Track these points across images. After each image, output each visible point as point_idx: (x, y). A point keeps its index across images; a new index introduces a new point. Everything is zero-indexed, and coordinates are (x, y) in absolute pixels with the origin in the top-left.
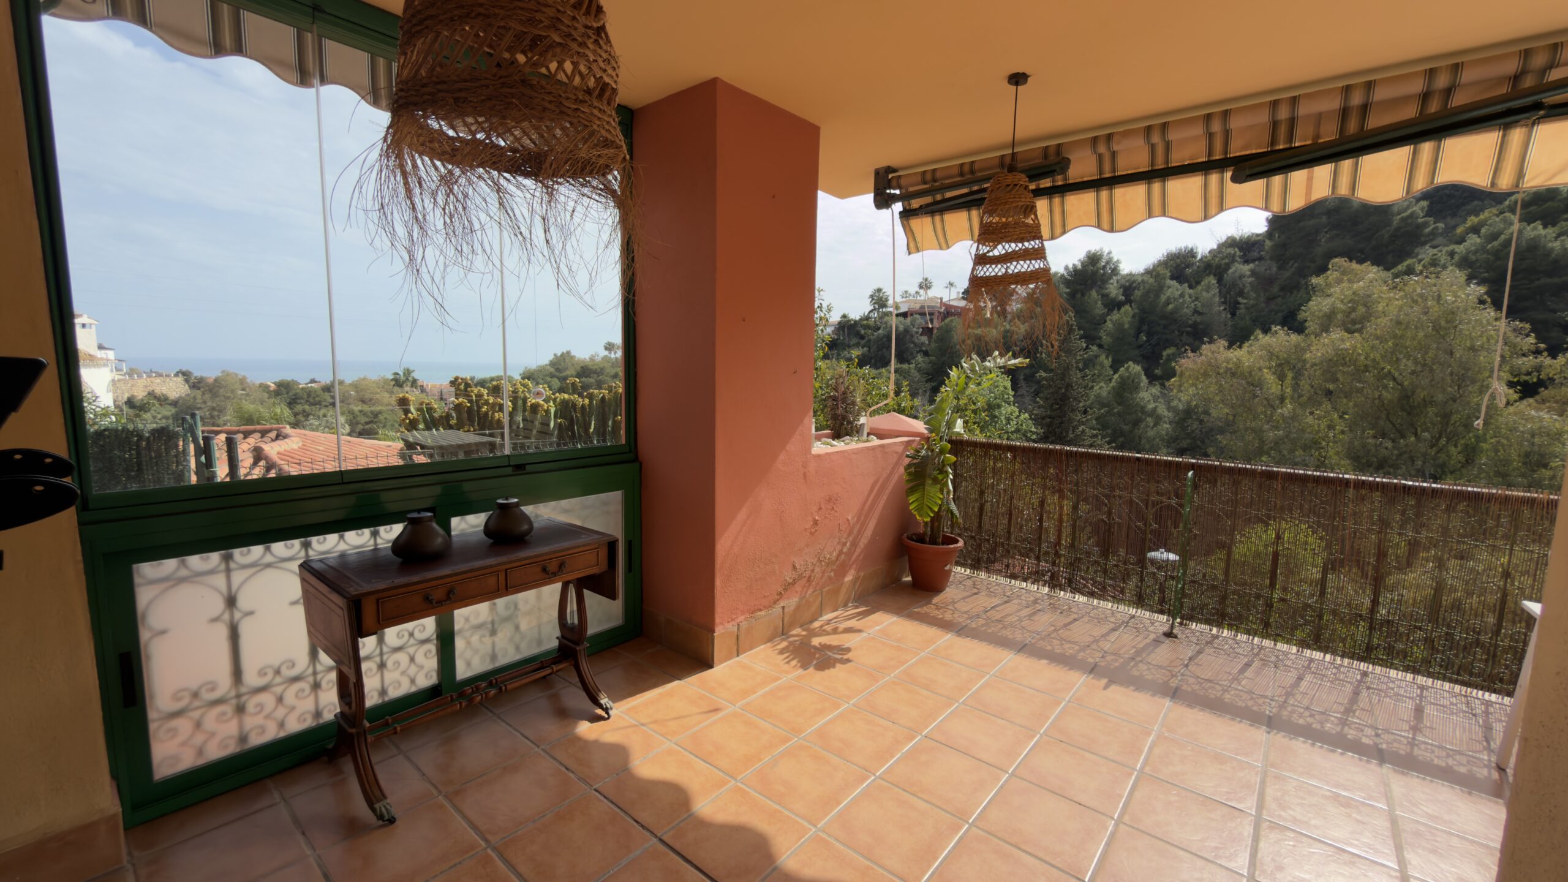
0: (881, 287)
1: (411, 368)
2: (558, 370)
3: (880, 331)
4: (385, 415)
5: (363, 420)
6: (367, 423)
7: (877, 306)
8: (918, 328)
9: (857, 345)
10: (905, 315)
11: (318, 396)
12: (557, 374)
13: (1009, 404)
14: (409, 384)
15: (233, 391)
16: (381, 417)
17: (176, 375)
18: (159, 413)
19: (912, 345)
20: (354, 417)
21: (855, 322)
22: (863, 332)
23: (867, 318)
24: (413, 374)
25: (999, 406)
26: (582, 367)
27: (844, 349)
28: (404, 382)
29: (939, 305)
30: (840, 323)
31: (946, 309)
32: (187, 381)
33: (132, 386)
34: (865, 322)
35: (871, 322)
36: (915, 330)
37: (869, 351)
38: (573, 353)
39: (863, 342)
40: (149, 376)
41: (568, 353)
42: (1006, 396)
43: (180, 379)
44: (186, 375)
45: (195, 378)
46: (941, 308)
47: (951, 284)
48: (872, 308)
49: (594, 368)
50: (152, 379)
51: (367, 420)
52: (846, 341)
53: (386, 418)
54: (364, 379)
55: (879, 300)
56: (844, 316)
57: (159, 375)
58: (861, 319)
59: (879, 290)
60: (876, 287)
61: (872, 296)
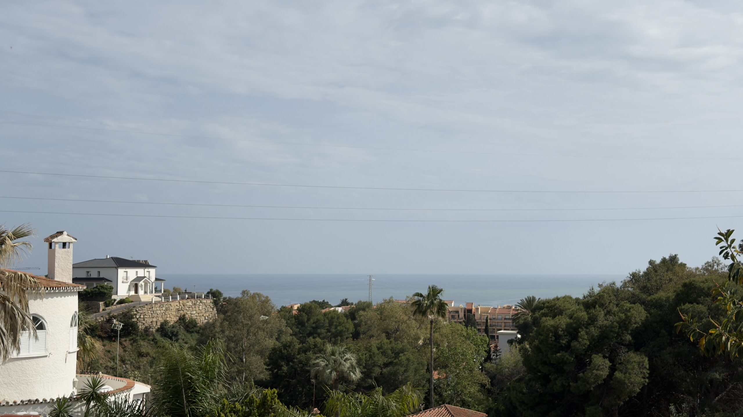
1: (439, 287)
2: (645, 289)
4: (408, 355)
5: (381, 360)
6: (386, 365)
11: (340, 324)
12: (644, 296)
14: (435, 309)
15: (251, 317)
16: (403, 357)
17: (207, 297)
18: (186, 343)
20: (370, 356)
26: (685, 285)
28: (428, 307)
32: (215, 303)
33: (166, 310)
38: (681, 260)
40: (182, 298)
41: (673, 259)
43: (209, 302)
44: (214, 295)
45: (225, 298)
49: (706, 286)
50: (185, 301)
51: (386, 360)
53: (408, 360)
54: (390, 301)
57: (192, 296)
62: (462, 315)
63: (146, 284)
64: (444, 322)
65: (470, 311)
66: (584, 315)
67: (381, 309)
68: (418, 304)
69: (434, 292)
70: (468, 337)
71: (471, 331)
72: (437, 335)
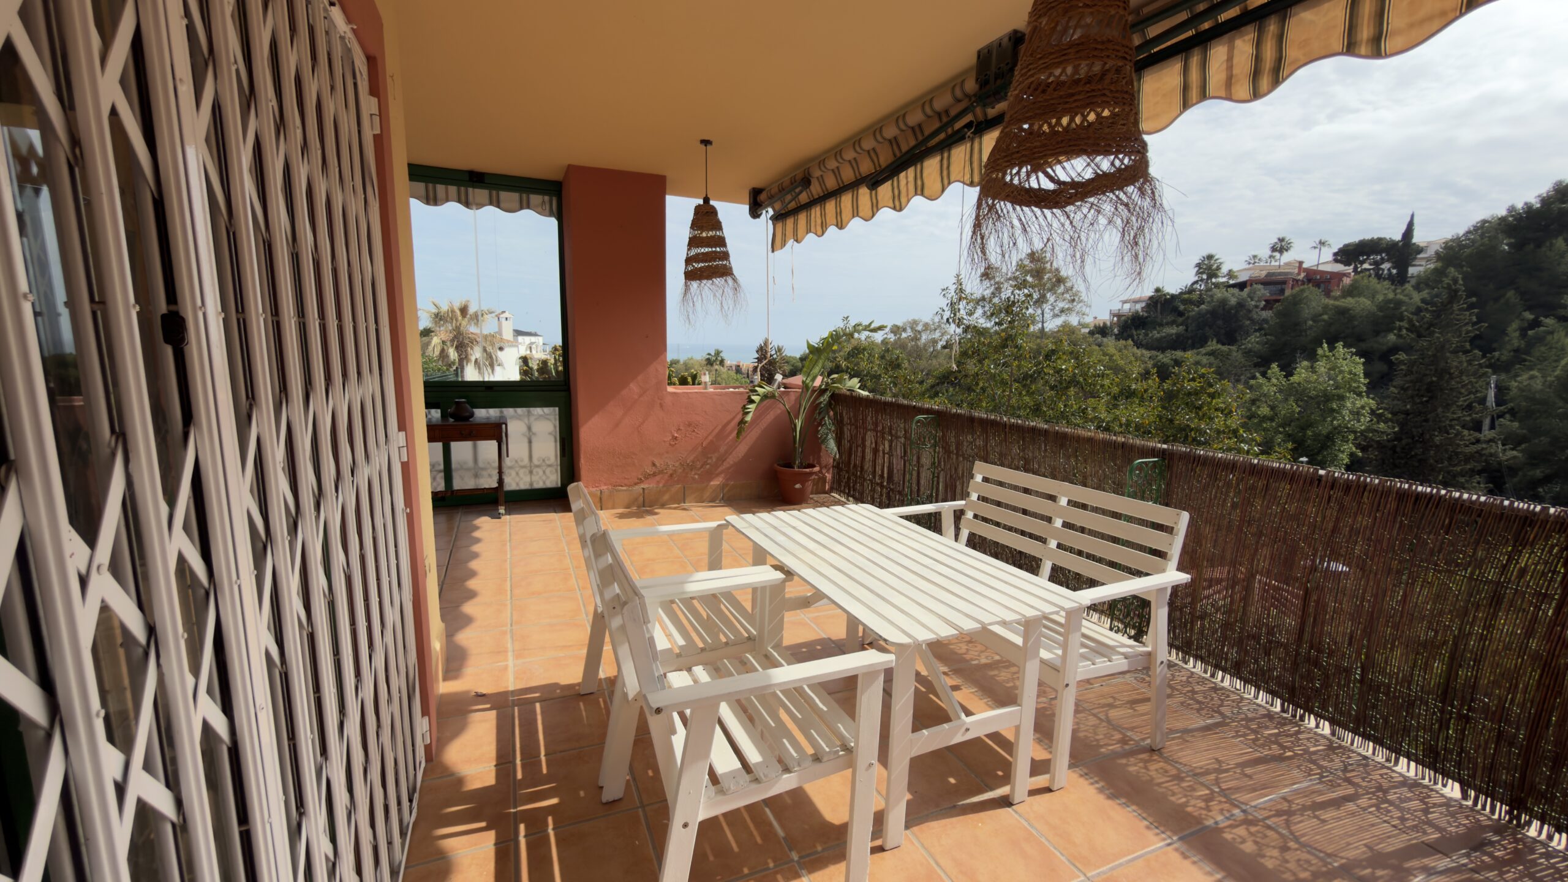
0: (1213, 252)
1: (720, 350)
3: (1203, 306)
7: (1205, 277)
8: (1259, 301)
9: (1173, 323)
10: (1242, 286)
13: (1359, 394)
14: (719, 363)
19: (1248, 322)
21: (1173, 296)
22: (1182, 307)
23: (1191, 291)
24: (721, 355)
25: (1341, 398)
27: (1155, 328)
28: (714, 361)
29: (1296, 271)
30: (1151, 298)
31: (1306, 276)
34: (1186, 296)
35: (1195, 296)
36: (1253, 303)
37: (1186, 330)
39: (1180, 320)
42: (1354, 385)
46: (1299, 274)
47: (1322, 243)
48: (1196, 278)
52: (1159, 320)
54: (692, 359)
55: (1208, 268)
56: (1158, 290)
58: (1181, 293)
59: (1210, 257)
60: (1205, 254)
61: (1198, 265)
62: (734, 368)
63: (537, 346)
64: (724, 370)
65: (739, 366)
66: (800, 364)
67: (685, 364)
68: (708, 359)
69: (718, 353)
70: (737, 380)
71: (739, 376)
72: (719, 379)
